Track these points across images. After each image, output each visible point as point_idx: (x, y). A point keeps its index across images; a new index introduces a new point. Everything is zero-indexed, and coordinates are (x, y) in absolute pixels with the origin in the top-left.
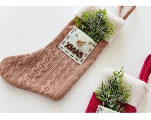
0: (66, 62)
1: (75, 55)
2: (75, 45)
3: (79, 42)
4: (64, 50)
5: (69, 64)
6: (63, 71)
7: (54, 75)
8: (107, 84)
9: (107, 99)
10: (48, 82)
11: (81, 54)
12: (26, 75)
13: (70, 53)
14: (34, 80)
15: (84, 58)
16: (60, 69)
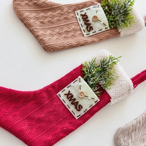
0: (74, 27)
1: (85, 26)
2: (90, 18)
3: (95, 17)
4: (79, 17)
5: (75, 30)
6: (67, 32)
7: (57, 30)
8: (98, 63)
9: (90, 75)
10: (49, 32)
11: (91, 28)
12: (34, 15)
13: (82, 22)
14: (38, 23)
15: (91, 33)
16: (66, 29)
